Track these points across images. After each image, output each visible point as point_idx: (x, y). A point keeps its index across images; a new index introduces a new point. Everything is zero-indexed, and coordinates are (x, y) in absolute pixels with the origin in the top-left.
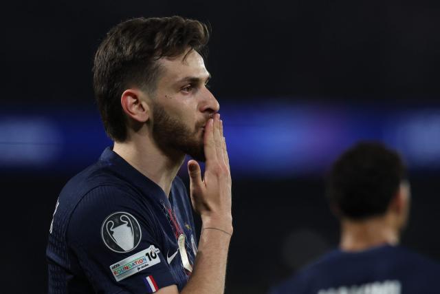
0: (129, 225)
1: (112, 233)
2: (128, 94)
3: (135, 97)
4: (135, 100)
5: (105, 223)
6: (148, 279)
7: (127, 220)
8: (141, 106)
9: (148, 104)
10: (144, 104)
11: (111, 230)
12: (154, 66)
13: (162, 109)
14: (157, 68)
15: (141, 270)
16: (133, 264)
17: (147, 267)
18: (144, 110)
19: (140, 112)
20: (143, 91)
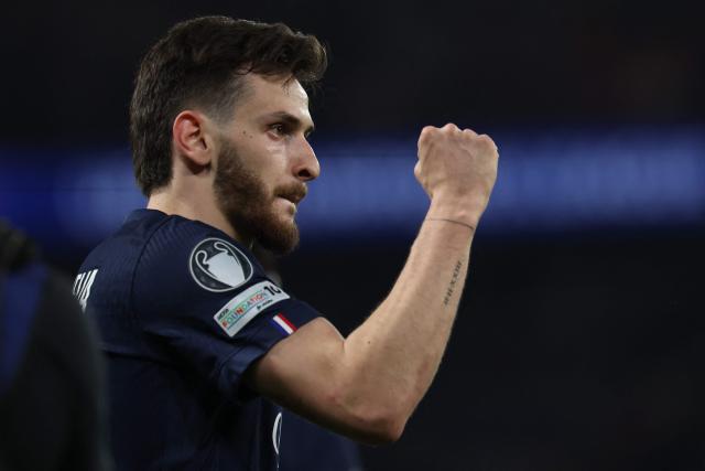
0: (230, 254)
1: (206, 267)
2: (187, 117)
3: (196, 124)
4: (195, 129)
5: (194, 255)
6: (277, 319)
7: (223, 247)
8: (202, 141)
9: (214, 139)
10: (208, 139)
11: (204, 262)
12: (236, 83)
13: (234, 150)
14: (241, 86)
15: (262, 308)
16: (249, 303)
17: (270, 304)
18: (205, 146)
19: (199, 149)
20: (210, 117)
